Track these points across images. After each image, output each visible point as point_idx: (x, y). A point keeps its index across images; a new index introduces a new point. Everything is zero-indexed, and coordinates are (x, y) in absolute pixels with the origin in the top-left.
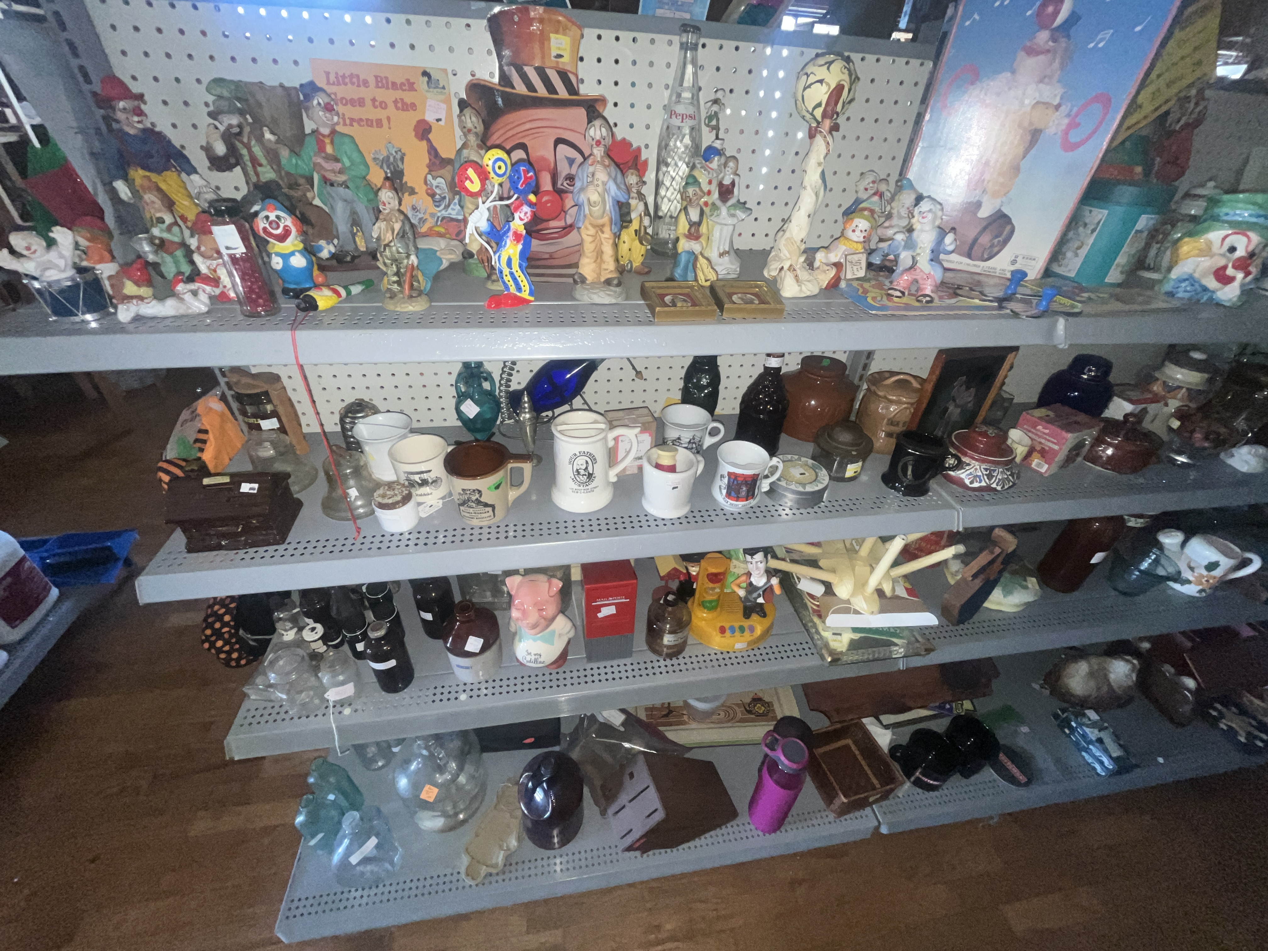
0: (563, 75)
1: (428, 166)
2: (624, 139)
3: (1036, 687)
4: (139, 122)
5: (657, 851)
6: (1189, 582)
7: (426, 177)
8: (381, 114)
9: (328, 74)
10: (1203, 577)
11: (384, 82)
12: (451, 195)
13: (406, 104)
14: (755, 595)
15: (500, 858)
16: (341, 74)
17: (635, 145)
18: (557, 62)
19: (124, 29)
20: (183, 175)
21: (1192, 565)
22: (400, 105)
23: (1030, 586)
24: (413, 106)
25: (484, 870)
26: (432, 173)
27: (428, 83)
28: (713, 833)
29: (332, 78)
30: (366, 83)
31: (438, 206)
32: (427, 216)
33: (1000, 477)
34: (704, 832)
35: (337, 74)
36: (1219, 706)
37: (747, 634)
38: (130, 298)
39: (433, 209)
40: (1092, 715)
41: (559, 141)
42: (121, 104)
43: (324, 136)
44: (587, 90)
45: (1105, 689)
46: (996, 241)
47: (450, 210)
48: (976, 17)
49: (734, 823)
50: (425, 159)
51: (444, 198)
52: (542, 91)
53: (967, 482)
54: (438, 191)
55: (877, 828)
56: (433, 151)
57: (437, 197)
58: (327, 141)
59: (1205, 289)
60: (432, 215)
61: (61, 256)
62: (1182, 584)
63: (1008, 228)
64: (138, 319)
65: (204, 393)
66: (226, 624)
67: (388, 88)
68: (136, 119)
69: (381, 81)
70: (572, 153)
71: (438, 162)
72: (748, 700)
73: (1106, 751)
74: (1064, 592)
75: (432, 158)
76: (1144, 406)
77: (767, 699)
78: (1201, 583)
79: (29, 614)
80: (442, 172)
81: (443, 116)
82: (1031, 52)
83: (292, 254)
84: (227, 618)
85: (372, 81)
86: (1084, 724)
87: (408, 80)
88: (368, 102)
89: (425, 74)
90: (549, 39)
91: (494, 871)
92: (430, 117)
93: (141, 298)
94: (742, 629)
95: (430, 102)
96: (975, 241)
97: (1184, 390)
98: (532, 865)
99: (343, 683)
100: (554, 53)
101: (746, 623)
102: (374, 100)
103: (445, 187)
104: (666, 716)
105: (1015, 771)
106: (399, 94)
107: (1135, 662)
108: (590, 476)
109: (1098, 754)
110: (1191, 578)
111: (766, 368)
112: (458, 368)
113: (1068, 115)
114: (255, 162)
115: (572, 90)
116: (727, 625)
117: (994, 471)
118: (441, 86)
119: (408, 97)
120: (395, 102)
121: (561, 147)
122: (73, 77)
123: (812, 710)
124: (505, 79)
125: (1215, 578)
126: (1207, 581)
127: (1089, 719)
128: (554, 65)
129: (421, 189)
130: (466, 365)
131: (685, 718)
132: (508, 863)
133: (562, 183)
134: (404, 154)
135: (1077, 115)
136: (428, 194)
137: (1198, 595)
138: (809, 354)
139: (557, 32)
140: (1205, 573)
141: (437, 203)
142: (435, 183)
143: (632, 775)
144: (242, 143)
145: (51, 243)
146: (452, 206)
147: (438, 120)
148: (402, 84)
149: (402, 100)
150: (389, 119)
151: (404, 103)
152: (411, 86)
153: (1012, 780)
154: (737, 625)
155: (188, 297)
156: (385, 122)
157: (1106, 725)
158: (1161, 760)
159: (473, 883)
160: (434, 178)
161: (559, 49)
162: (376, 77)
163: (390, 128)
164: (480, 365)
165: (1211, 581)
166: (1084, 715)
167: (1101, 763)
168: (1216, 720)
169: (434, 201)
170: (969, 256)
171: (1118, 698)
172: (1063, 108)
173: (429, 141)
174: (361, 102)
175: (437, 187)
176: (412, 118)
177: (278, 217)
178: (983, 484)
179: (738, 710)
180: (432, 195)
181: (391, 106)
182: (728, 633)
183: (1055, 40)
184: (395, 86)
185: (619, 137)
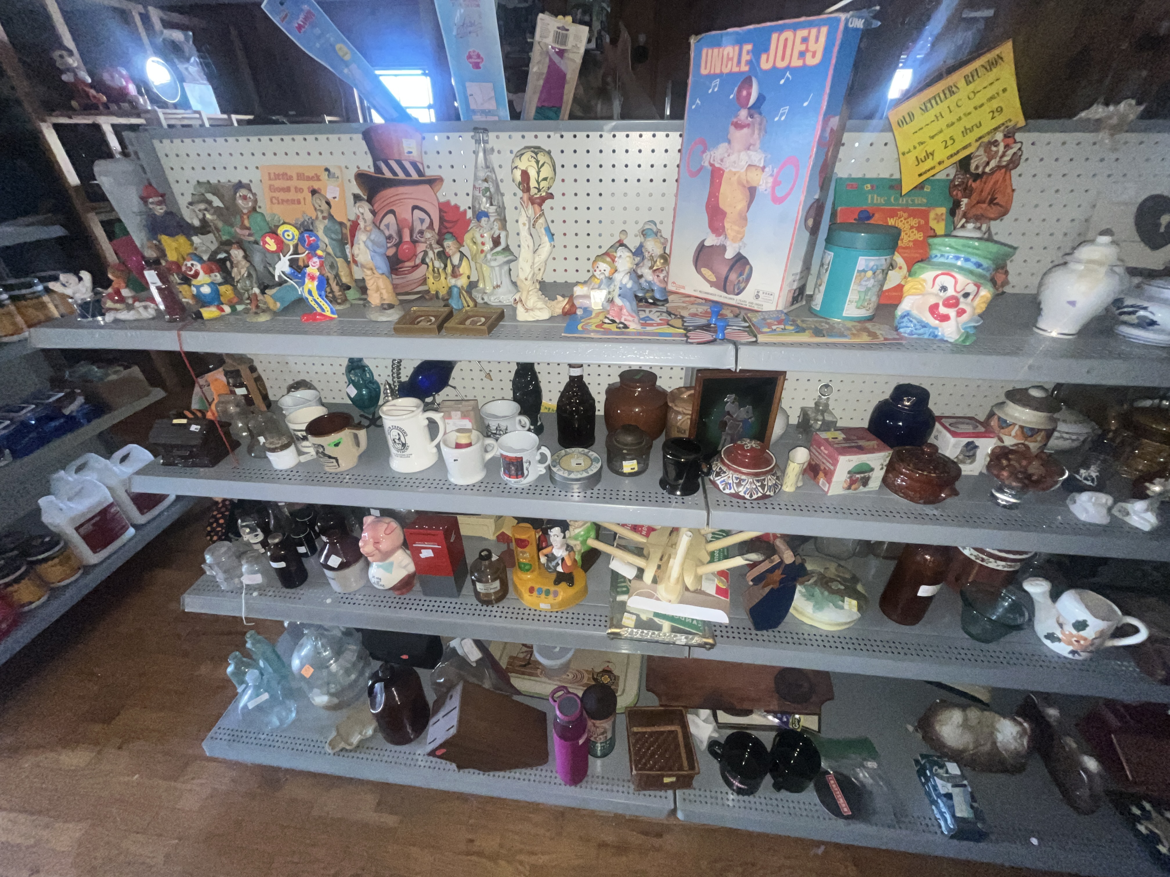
0: (414, 165)
2: (456, 205)
3: (911, 728)
4: (161, 209)
5: (472, 771)
6: (1059, 640)
8: (300, 196)
9: (269, 174)
10: (1073, 636)
11: (302, 176)
14: (554, 563)
15: (355, 739)
16: (277, 173)
17: (462, 209)
18: (409, 156)
19: (172, 156)
21: (1061, 621)
23: (846, 607)
25: (342, 745)
27: (328, 175)
28: (524, 771)
29: (272, 176)
30: (290, 178)
33: (748, 486)
34: (516, 767)
36: (1148, 806)
37: (551, 596)
38: (110, 309)
40: (953, 768)
41: (415, 207)
42: (151, 200)
44: (429, 173)
45: (987, 748)
46: (741, 278)
48: (698, 101)
49: (544, 767)
52: (401, 176)
53: (721, 487)
55: (674, 811)
58: (245, 217)
59: (925, 326)
61: (84, 286)
62: (1053, 642)
63: (748, 267)
64: (116, 321)
65: (214, 369)
66: (219, 525)
67: (304, 180)
68: (159, 207)
69: (300, 176)
70: (423, 215)
72: (599, 670)
73: (952, 809)
74: (900, 623)
76: (970, 440)
77: (616, 672)
78: (1070, 643)
79: (154, 506)
81: (337, 195)
82: (739, 126)
83: (202, 285)
84: (221, 521)
85: (295, 177)
86: (938, 775)
87: (316, 174)
88: (293, 189)
89: (327, 170)
90: (403, 143)
91: (348, 747)
93: (116, 310)
94: (548, 592)
95: (330, 188)
96: (726, 278)
97: (1017, 427)
98: (377, 752)
99: (255, 572)
100: (407, 150)
101: (553, 588)
102: (296, 188)
104: (525, 666)
105: (842, 802)
107: (1025, 725)
108: (404, 445)
109: (944, 810)
110: (1060, 636)
111: (570, 377)
112: (345, 363)
113: (771, 175)
114: (218, 230)
115: (420, 173)
116: (536, 587)
117: (744, 480)
118: (338, 176)
119: (316, 185)
121: (416, 212)
123: (648, 690)
124: (378, 169)
125: (1085, 639)
126: (1077, 641)
127: (947, 772)
128: (408, 158)
130: (351, 360)
131: (539, 671)
132: (359, 747)
133: (416, 236)
135: (778, 173)
137: (1070, 656)
138: (627, 369)
139: (408, 137)
140: (1074, 632)
143: (451, 697)
145: (80, 279)
148: (313, 177)
152: (318, 178)
153: (836, 811)
154: (545, 588)
155: (141, 310)
156: (302, 201)
157: (965, 782)
158: (1034, 841)
159: (330, 751)
161: (409, 148)
162: (297, 173)
163: (305, 205)
164: (361, 360)
165: (1082, 642)
166: (942, 766)
167: (946, 820)
168: (1137, 819)
170: (725, 290)
171: (1002, 762)
172: (767, 169)
174: (288, 189)
177: (192, 264)
178: (732, 491)
179: (586, 675)
182: (535, 593)
183: (751, 116)
184: (309, 179)
185: (453, 204)
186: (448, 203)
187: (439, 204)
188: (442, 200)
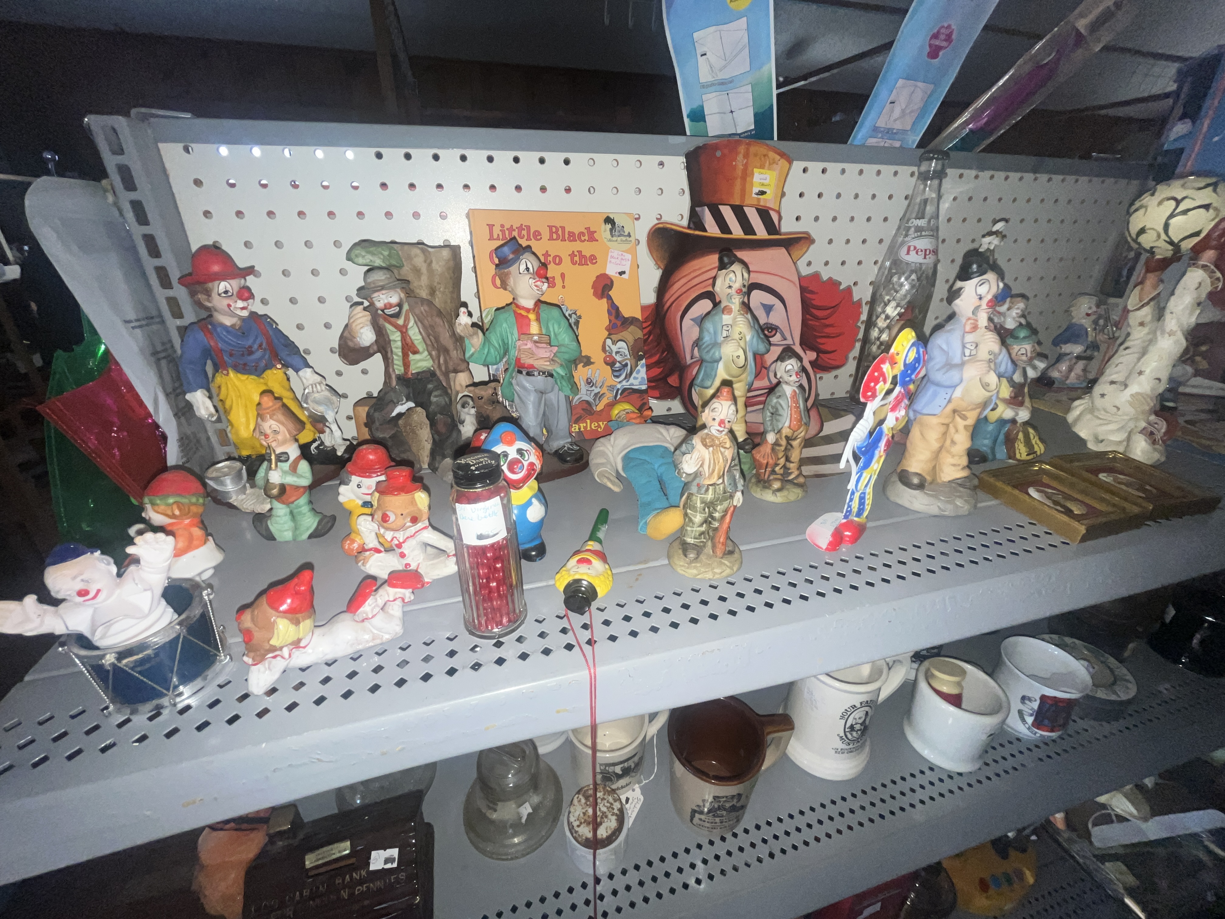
0: (764, 214)
1: (607, 329)
2: (830, 279)
4: (243, 308)
7: (604, 342)
8: (555, 270)
9: (491, 227)
11: (560, 232)
12: (633, 361)
13: (585, 257)
16: (507, 226)
18: (759, 200)
20: (290, 372)
22: (577, 259)
24: (593, 259)
26: (612, 336)
27: (611, 230)
29: (497, 232)
30: (537, 235)
31: (618, 377)
32: (604, 390)
35: (502, 226)
39: (612, 380)
41: (755, 286)
42: (223, 285)
43: (528, 310)
44: (788, 226)
47: (632, 380)
50: (605, 321)
51: (626, 365)
52: (738, 233)
54: (618, 358)
56: (614, 311)
57: (618, 365)
58: (532, 316)
60: (611, 388)
67: (564, 240)
68: (240, 304)
69: (556, 232)
70: (769, 299)
71: (619, 323)
75: (613, 318)
80: (625, 334)
81: (627, 268)
83: (530, 502)
85: (546, 234)
87: (588, 229)
89: (609, 220)
90: (753, 174)
92: (611, 271)
95: (614, 253)
100: (756, 190)
103: (627, 352)
106: (577, 246)
115: (771, 228)
118: (626, 234)
119: (587, 249)
120: (572, 255)
121: (758, 293)
122: (133, 249)
128: (755, 203)
129: (598, 357)
134: (580, 317)
136: (607, 363)
139: (762, 167)
141: (616, 373)
142: (614, 348)
144: (397, 326)
146: (634, 374)
147: (622, 273)
148: (582, 234)
149: (580, 252)
150: (563, 276)
151: (582, 257)
152: (592, 236)
156: (558, 280)
160: (614, 343)
161: (763, 185)
162: (550, 227)
163: (564, 287)
169: (613, 371)
173: (610, 298)
175: (617, 353)
176: (590, 273)
177: (520, 451)
180: (611, 363)
181: (566, 260)
184: (572, 237)
185: (825, 277)
186: (816, 276)
187: (801, 278)
188: (805, 271)
